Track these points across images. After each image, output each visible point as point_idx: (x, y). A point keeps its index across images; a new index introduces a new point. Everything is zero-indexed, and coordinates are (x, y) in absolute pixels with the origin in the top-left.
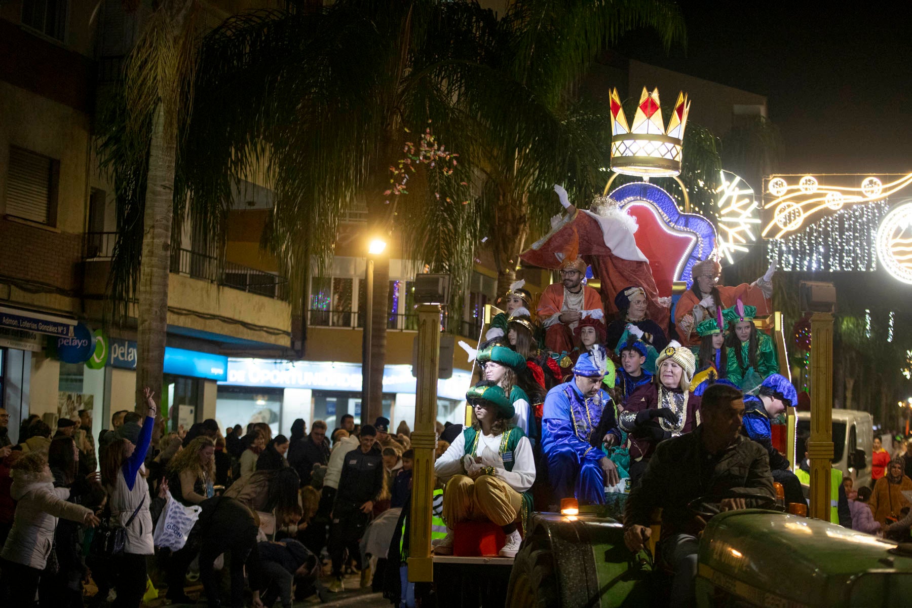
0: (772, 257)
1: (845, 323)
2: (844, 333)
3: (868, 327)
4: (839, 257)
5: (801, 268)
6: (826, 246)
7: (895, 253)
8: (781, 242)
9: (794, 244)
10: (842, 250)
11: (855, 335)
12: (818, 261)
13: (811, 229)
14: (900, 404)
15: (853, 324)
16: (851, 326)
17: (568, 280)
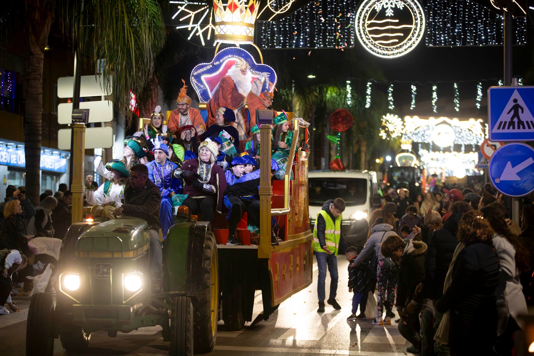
0: (265, 36)
1: (329, 92)
2: (328, 101)
3: (349, 96)
4: (322, 36)
5: (291, 45)
6: (312, 27)
7: (371, 32)
8: (273, 25)
9: (284, 25)
10: (325, 30)
11: (337, 103)
12: (305, 40)
13: (299, 12)
14: (378, 161)
15: (336, 93)
16: (334, 94)
17: (181, 109)
